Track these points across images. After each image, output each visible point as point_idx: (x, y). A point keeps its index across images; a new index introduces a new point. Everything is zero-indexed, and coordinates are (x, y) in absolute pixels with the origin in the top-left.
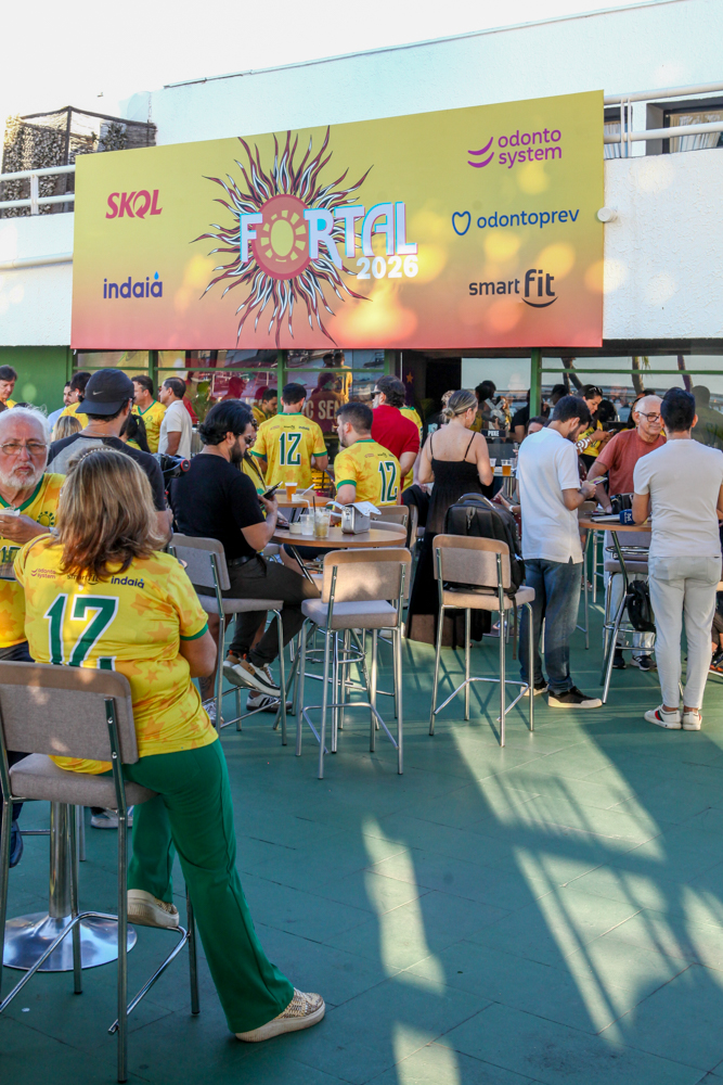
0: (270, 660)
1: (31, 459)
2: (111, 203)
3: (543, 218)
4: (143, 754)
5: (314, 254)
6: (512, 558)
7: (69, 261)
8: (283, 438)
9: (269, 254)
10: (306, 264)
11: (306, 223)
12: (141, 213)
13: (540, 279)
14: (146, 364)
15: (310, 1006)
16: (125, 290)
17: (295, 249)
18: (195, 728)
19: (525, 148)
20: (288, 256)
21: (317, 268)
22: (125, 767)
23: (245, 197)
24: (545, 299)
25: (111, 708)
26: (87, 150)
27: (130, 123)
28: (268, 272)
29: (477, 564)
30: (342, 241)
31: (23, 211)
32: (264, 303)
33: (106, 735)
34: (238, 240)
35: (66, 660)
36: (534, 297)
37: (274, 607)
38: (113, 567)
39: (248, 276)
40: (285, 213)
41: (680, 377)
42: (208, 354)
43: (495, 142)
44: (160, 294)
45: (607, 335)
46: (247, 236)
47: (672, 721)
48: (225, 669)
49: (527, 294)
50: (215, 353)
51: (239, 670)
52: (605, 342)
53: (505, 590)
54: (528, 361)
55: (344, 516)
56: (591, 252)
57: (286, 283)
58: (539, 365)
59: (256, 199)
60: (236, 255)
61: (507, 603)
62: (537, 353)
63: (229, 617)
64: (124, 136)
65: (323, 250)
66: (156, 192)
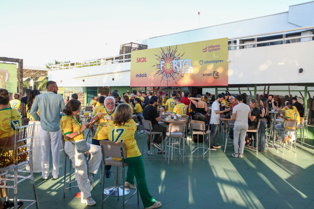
0: (160, 143)
1: (112, 106)
2: (137, 60)
3: (216, 62)
4: (127, 157)
5: (174, 69)
6: (206, 125)
7: (130, 71)
8: (171, 103)
9: (166, 69)
10: (173, 71)
11: (173, 63)
12: (143, 61)
13: (216, 73)
14: (144, 89)
15: (159, 204)
16: (140, 76)
17: (170, 68)
18: (137, 153)
19: (213, 48)
20: (169, 69)
21: (175, 71)
22: (124, 160)
23: (161, 58)
24: (217, 77)
25: (121, 149)
26: (134, 50)
27: (143, 45)
28: (166, 72)
29: (199, 126)
30: (179, 66)
31: (122, 62)
32: (165, 78)
33: (121, 154)
34: (160, 66)
35: (115, 140)
36: (215, 76)
37: (161, 134)
38: (122, 124)
39: (162, 73)
40: (169, 61)
41: (238, 92)
42: (158, 88)
43: (208, 47)
44: (146, 76)
45: (229, 83)
46: (162, 65)
47: (237, 156)
48: (152, 145)
49: (214, 76)
50: (159, 87)
51: (155, 145)
52: (228, 85)
53: (204, 131)
54: (215, 89)
55: (174, 117)
56: (226, 69)
57: (169, 74)
58: (217, 89)
59: (164, 59)
60: (160, 69)
61: (205, 133)
62: (216, 87)
63: (152, 135)
64: (142, 47)
65: (176, 68)
66: (145, 58)
